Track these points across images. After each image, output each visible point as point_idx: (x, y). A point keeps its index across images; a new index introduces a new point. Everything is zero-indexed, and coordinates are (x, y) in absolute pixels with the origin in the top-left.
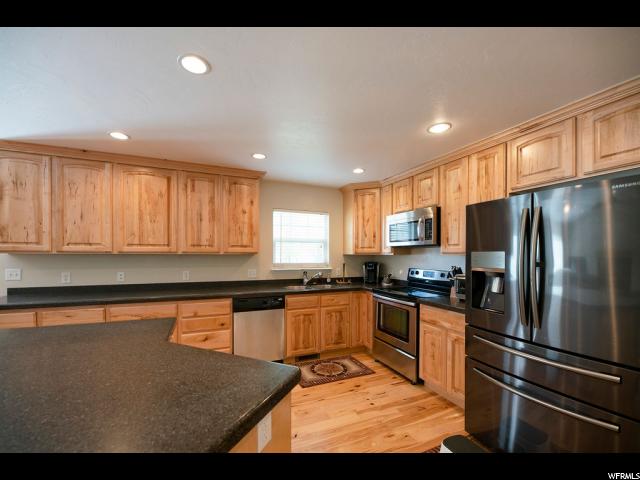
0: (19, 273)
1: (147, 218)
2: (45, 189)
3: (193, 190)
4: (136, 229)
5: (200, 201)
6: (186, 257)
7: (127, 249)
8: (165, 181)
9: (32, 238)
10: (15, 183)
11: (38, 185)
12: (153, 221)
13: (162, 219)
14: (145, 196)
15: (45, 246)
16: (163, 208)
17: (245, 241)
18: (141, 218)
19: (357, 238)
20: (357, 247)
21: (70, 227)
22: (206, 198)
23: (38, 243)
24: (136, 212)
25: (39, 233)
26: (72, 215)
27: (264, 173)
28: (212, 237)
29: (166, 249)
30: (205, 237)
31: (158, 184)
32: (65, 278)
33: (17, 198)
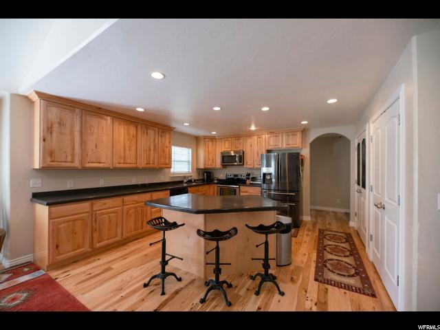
0: (40, 182)
1: (127, 149)
2: (77, 128)
3: (147, 134)
4: (122, 155)
5: (150, 140)
6: (144, 169)
7: (118, 166)
8: (135, 129)
9: (69, 158)
10: (60, 123)
11: (72, 126)
12: (130, 150)
13: (133, 149)
14: (126, 136)
15: (77, 164)
16: (134, 143)
17: (167, 162)
18: (125, 149)
19: (205, 161)
20: (205, 164)
21: (90, 152)
22: (152, 139)
23: (72, 162)
24: (122, 145)
25: (73, 155)
26: (90, 146)
27: (174, 128)
28: (154, 159)
29: (135, 166)
30: (152, 159)
31: (132, 130)
32: (70, 185)
33: (61, 133)
